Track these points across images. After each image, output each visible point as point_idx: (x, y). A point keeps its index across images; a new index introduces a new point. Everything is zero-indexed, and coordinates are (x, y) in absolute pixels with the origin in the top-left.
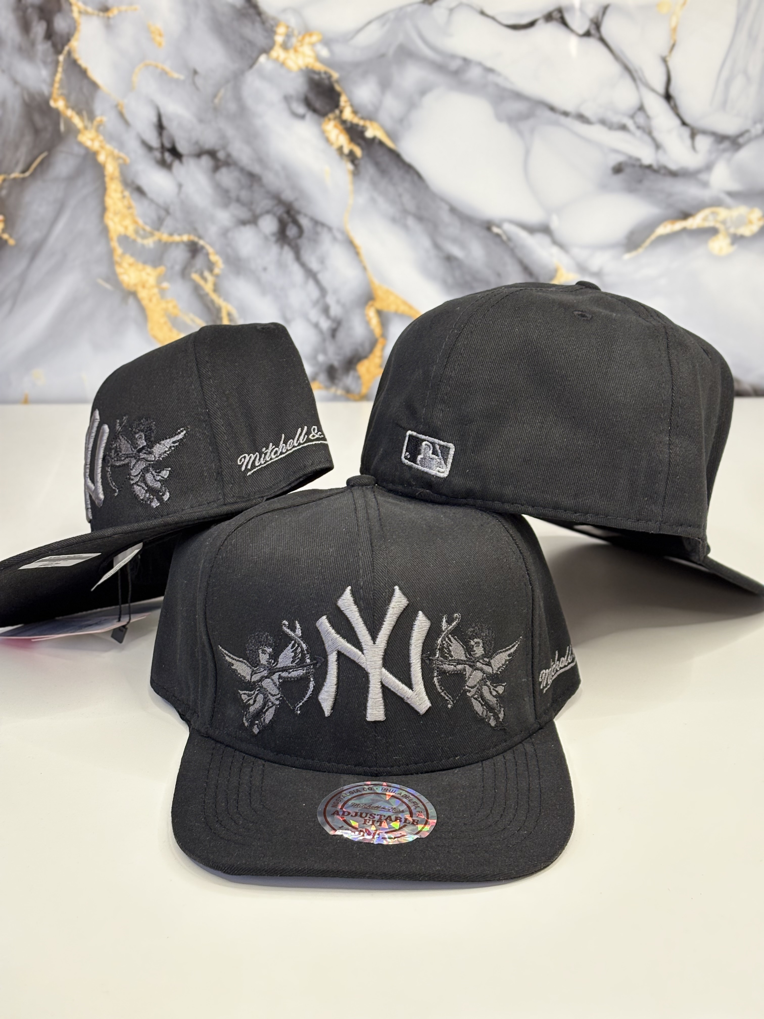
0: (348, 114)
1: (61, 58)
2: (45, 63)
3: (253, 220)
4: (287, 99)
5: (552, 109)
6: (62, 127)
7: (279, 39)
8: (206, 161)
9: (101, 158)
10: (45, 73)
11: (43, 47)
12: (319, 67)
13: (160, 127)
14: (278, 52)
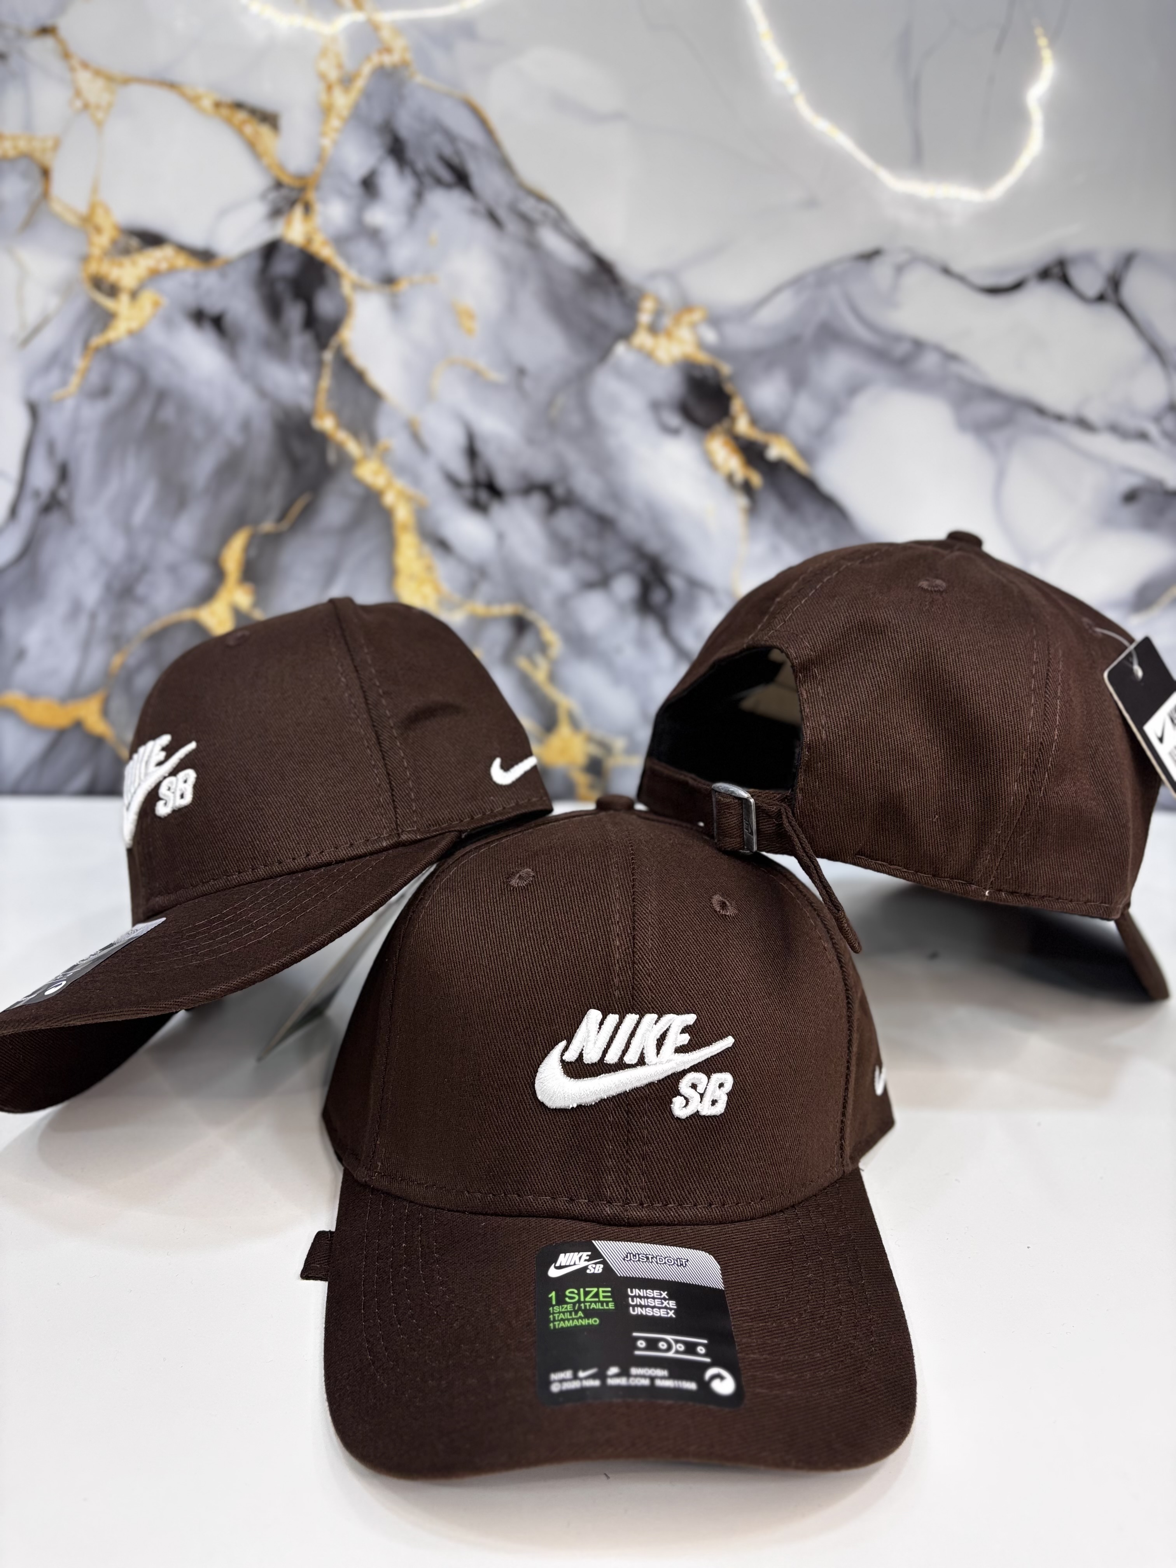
0: (743, 426)
1: (328, 356)
2: (305, 363)
3: (603, 582)
4: (656, 406)
5: (1040, 411)
6: (332, 457)
7: (645, 318)
8: (537, 501)
9: (389, 499)
10: (304, 378)
11: (300, 341)
12: (703, 358)
13: (472, 453)
14: (642, 338)
